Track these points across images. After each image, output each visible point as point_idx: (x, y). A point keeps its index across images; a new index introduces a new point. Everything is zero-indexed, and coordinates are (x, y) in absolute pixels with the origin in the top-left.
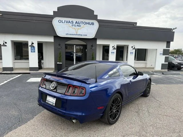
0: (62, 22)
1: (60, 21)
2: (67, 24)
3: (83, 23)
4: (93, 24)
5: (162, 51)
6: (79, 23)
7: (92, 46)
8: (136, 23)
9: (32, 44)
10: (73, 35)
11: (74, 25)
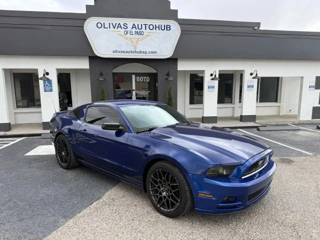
0: (103, 26)
1: (99, 25)
2: (114, 30)
3: (147, 26)
4: (168, 28)
5: (314, 80)
6: (140, 28)
7: (168, 75)
8: (258, 24)
9: (44, 75)
10: (127, 52)
11: (129, 32)
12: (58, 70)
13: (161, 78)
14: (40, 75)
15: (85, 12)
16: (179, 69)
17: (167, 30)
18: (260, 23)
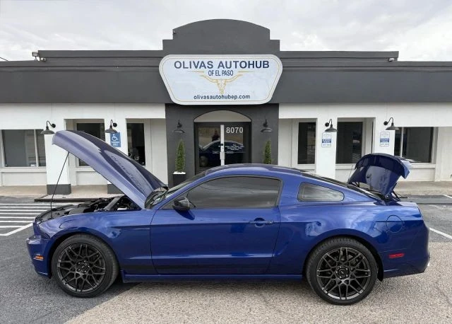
0: (183, 65)
1: (178, 65)
2: (196, 70)
3: (238, 64)
4: (265, 65)
6: (229, 66)
7: (265, 125)
8: (396, 54)
9: (111, 127)
10: (212, 97)
11: (214, 72)
12: (127, 120)
13: (256, 129)
14: (107, 127)
15: (162, 49)
16: (281, 117)
17: (264, 67)
18: (398, 52)
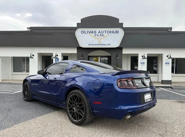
0: (84, 32)
1: (83, 32)
2: (89, 34)
3: (106, 32)
6: (102, 32)
7: (117, 56)
10: (95, 45)
11: (97, 35)
12: (62, 54)
14: (54, 56)
15: (76, 27)
16: (123, 53)
17: (117, 33)
18: (172, 28)
